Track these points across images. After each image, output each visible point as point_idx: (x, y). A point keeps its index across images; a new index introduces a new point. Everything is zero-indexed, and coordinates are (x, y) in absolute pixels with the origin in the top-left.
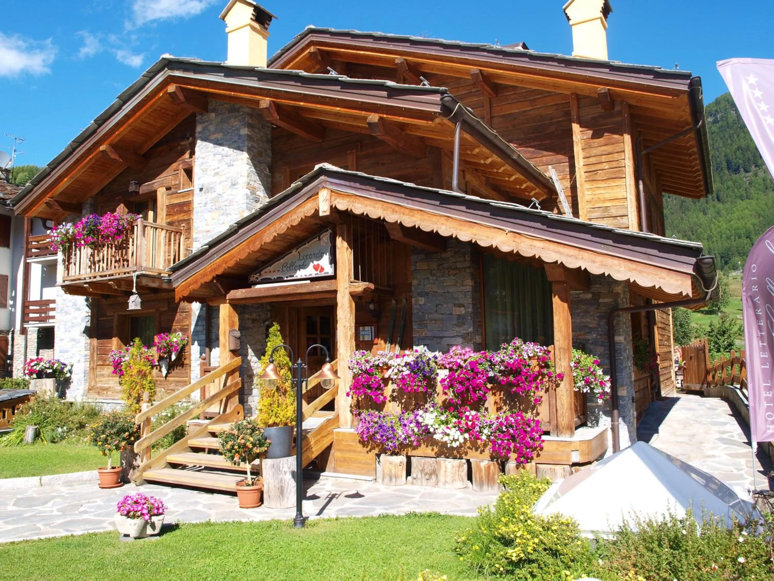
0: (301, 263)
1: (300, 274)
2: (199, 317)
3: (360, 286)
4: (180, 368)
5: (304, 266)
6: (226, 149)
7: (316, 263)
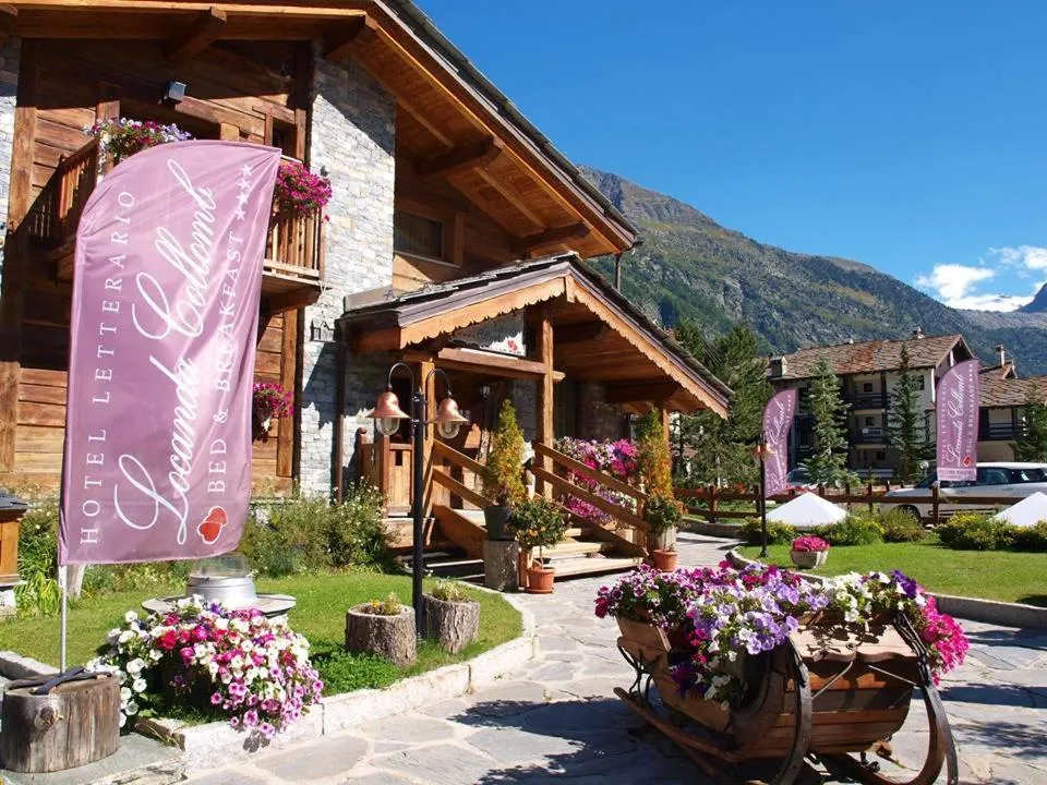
0: (497, 334)
1: (495, 346)
2: (317, 367)
3: (560, 376)
4: (261, 442)
5: (500, 339)
6: (365, 136)
7: (510, 339)
